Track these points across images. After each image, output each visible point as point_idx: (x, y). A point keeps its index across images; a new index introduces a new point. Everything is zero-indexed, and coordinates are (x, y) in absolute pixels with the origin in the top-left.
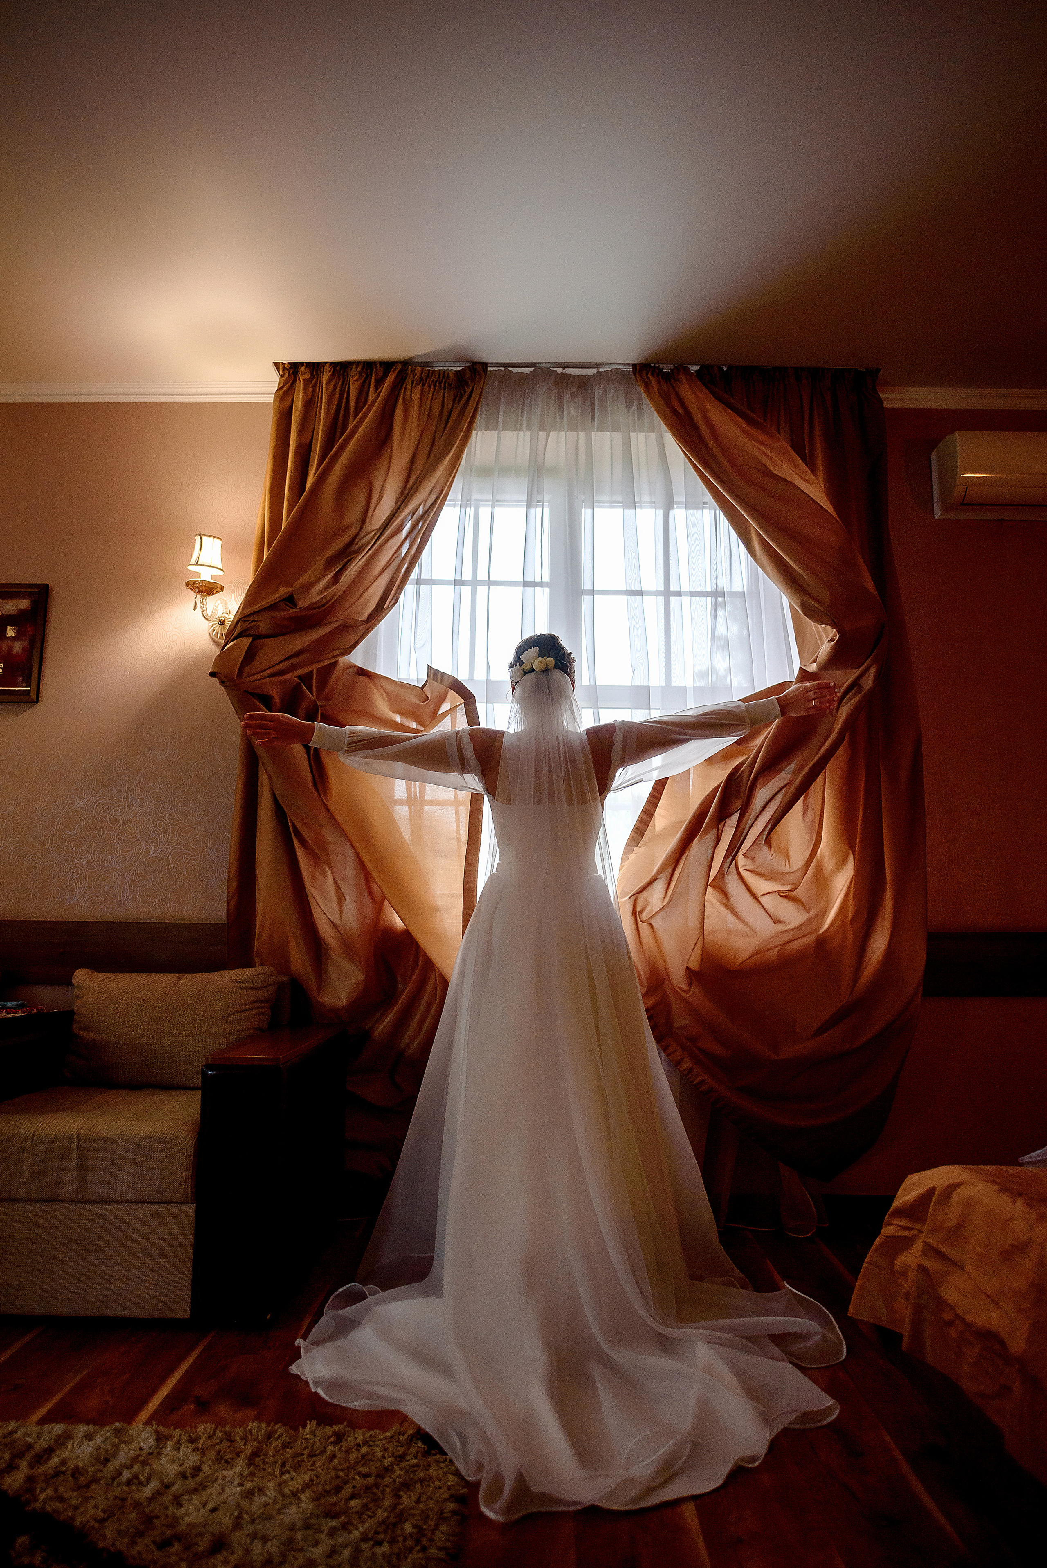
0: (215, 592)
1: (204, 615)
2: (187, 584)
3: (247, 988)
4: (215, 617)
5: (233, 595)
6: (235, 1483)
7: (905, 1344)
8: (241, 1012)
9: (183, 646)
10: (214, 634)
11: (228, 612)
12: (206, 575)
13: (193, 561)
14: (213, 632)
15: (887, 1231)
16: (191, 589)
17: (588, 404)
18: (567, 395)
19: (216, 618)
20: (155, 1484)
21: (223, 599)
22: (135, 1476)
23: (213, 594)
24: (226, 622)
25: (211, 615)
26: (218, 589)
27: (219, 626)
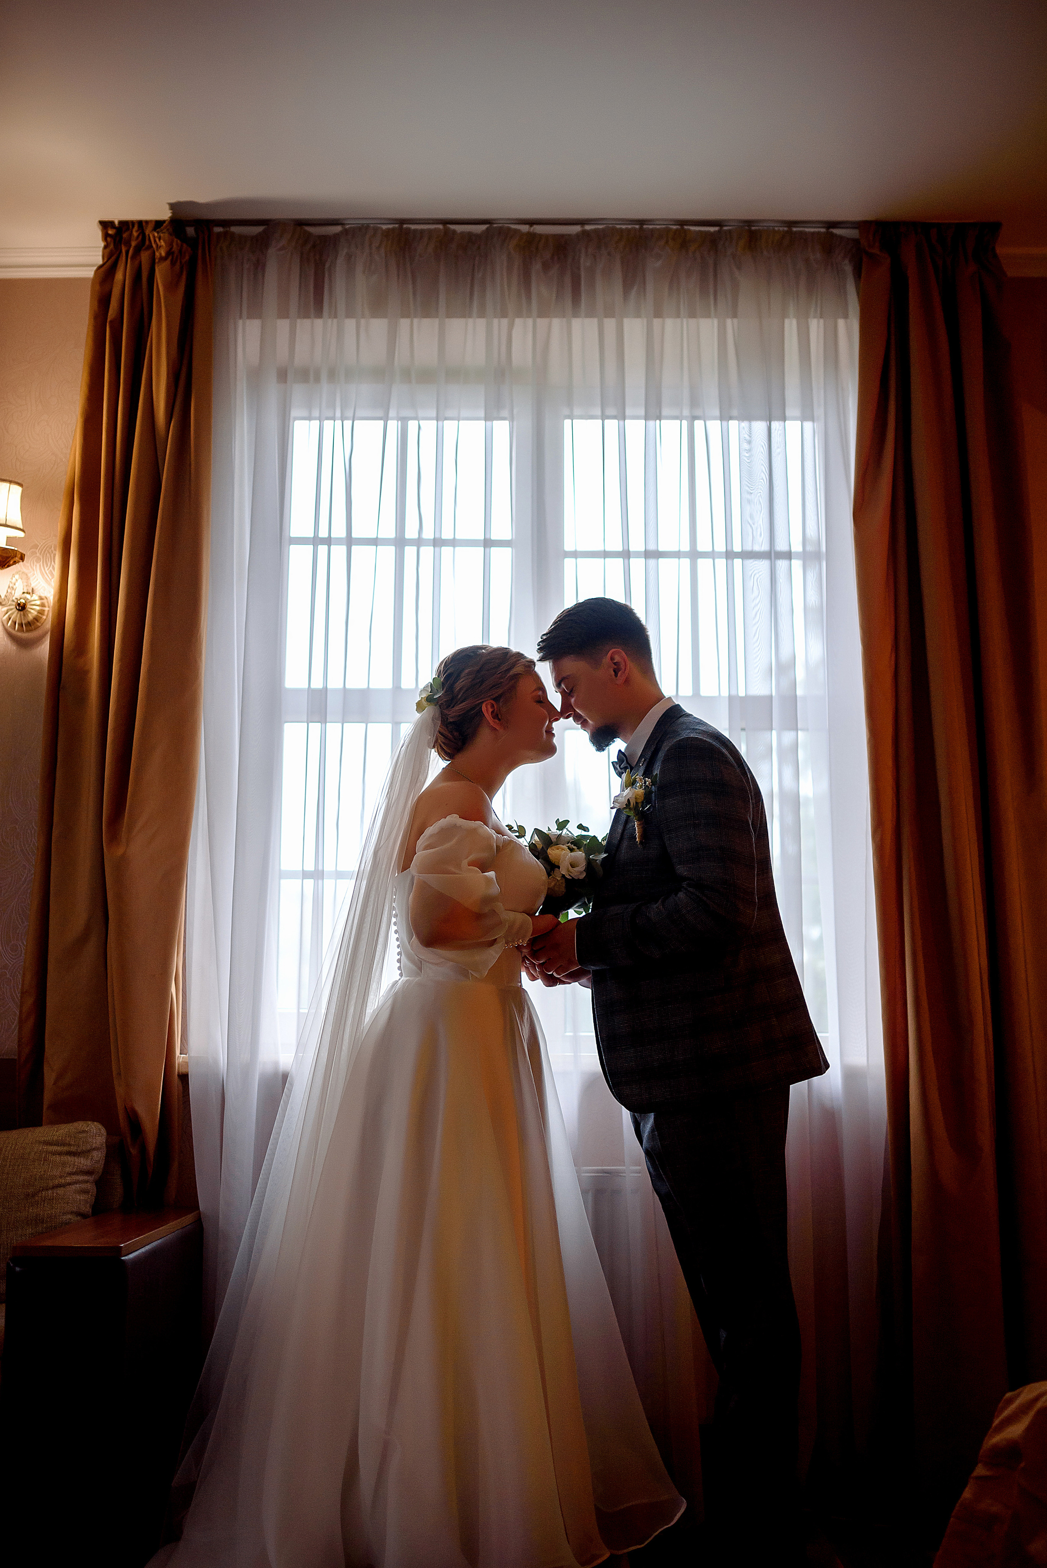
0: (11, 563)
3: (60, 1154)
4: (10, 600)
5: (41, 567)
8: (53, 1188)
10: (9, 624)
11: (31, 591)
14: (8, 621)
17: (568, 279)
18: (537, 266)
19: (13, 601)
21: (23, 573)
23: (9, 566)
24: (28, 606)
25: (6, 596)
26: (17, 559)
27: (17, 611)
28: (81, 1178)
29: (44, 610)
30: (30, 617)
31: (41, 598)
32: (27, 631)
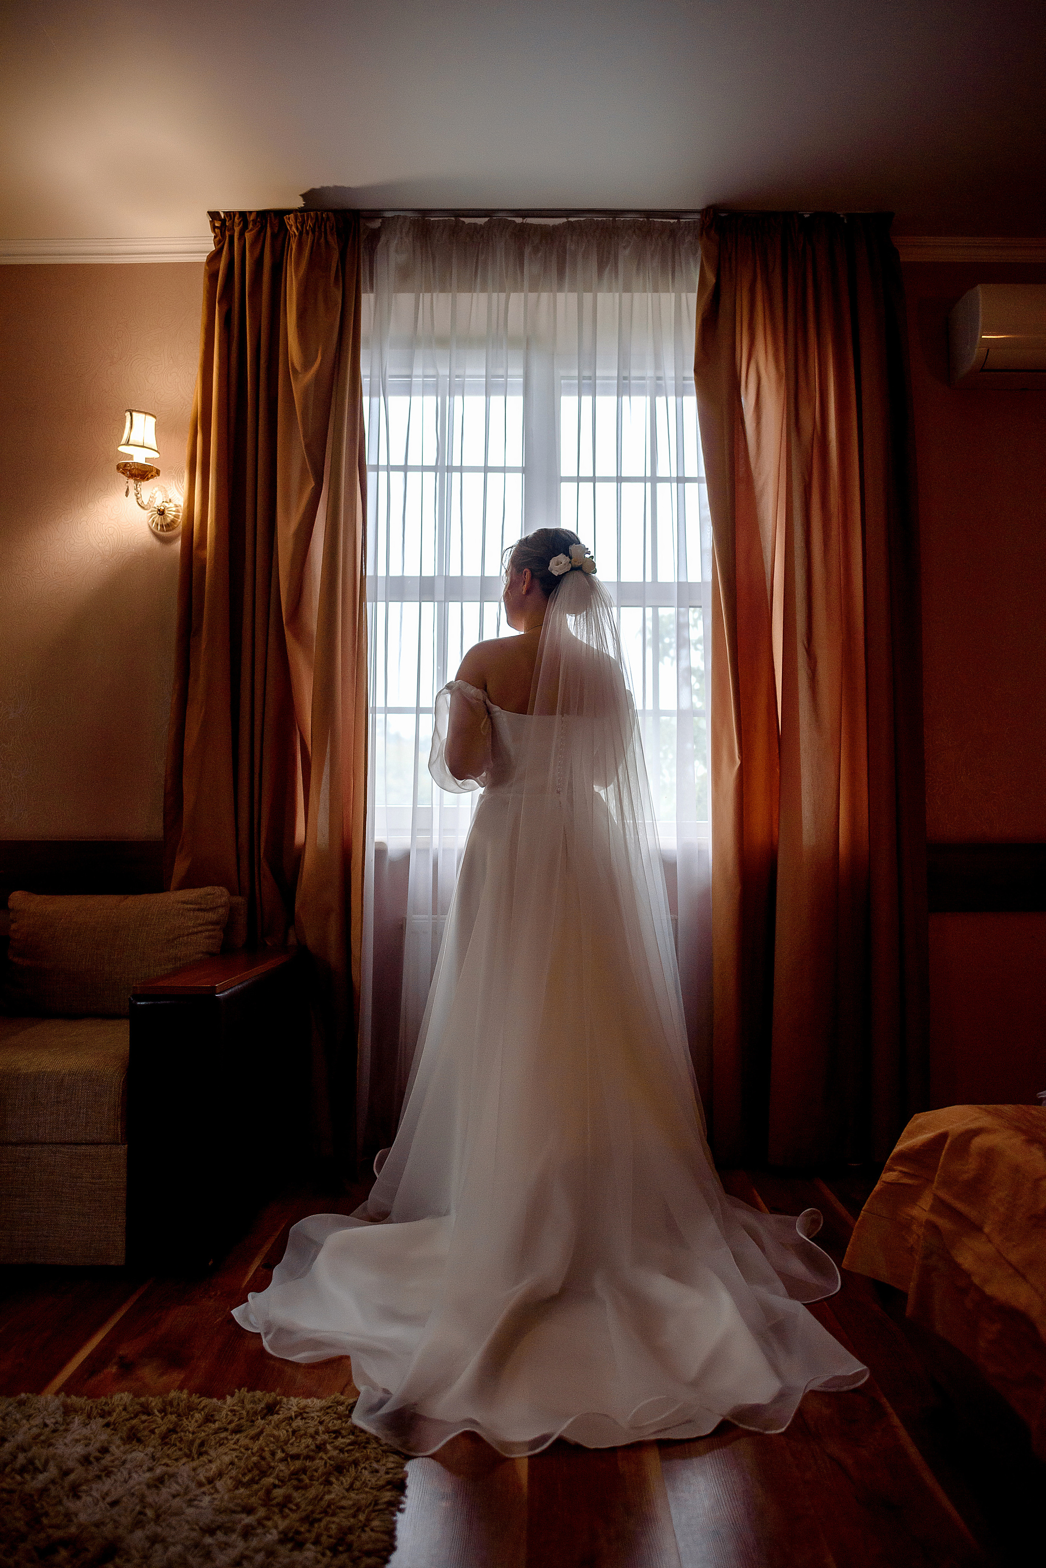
0: (150, 476)
1: (140, 503)
2: (118, 468)
3: (194, 910)
4: (152, 506)
5: (174, 481)
6: (145, 1468)
7: (909, 1310)
8: (188, 935)
9: (121, 541)
10: (153, 526)
11: (169, 501)
12: (140, 457)
13: (124, 441)
14: (153, 524)
15: (888, 1176)
16: (123, 473)
19: (155, 508)
20: (52, 1471)
21: (162, 486)
22: (31, 1461)
23: (148, 479)
24: (166, 512)
25: (148, 503)
26: (154, 473)
27: (158, 516)
28: (210, 927)
29: (179, 515)
30: (169, 520)
31: (176, 506)
32: (167, 531)
